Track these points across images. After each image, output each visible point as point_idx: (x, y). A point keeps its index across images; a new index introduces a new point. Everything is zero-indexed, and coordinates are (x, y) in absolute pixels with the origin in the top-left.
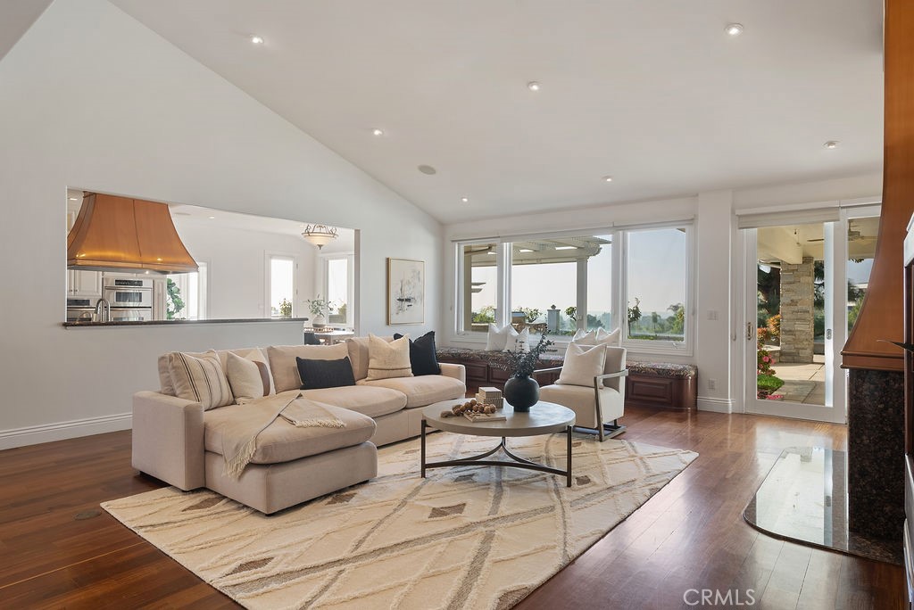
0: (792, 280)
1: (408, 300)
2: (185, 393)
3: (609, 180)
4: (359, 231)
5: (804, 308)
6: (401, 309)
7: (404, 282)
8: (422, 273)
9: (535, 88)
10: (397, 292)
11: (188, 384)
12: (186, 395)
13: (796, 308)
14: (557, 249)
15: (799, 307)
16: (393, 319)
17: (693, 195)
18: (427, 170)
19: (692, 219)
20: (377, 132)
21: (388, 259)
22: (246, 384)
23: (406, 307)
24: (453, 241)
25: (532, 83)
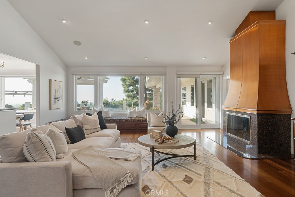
0: (156, 92)
1: (57, 98)
2: (44, 158)
3: (146, 59)
4: (39, 65)
5: (159, 100)
6: (55, 102)
7: (56, 90)
8: (62, 87)
9: (147, 22)
10: (54, 95)
11: (44, 152)
12: (44, 159)
13: (157, 100)
14: (89, 80)
15: (158, 100)
16: (53, 107)
17: (165, 67)
18: (77, 43)
19: (165, 74)
20: (64, 22)
21: (50, 80)
22: (61, 146)
23: (57, 101)
24: (73, 74)
25: (146, 20)
